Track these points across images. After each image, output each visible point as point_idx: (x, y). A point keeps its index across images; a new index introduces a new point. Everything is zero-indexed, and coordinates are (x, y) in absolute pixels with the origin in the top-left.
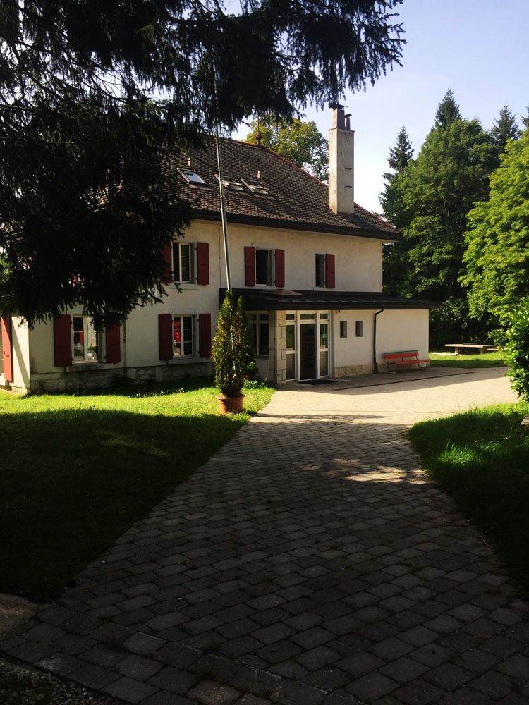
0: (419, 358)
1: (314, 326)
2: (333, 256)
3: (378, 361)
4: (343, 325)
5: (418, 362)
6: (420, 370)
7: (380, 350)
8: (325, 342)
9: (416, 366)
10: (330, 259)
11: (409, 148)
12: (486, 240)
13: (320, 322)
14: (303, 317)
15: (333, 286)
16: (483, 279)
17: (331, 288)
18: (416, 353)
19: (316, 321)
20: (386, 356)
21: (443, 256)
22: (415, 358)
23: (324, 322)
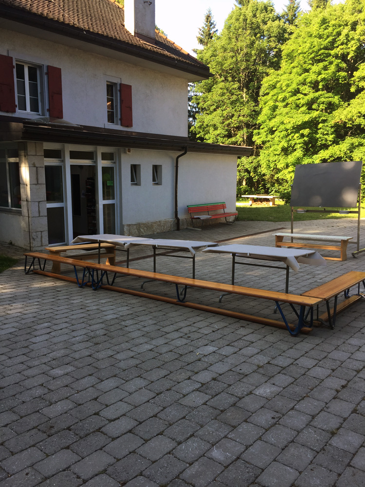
0: (227, 211)
1: (93, 169)
2: (129, 87)
3: (179, 216)
4: (135, 169)
5: (226, 215)
6: (227, 224)
7: (182, 203)
8: (109, 192)
9: (223, 220)
10: (126, 91)
11: (214, 28)
12: (277, 104)
13: (102, 164)
14: (74, 155)
15: (130, 125)
16: (273, 139)
17: (127, 126)
18: (223, 206)
19: (96, 162)
20: (189, 210)
21: (241, 118)
22: (222, 211)
23: (106, 163)
